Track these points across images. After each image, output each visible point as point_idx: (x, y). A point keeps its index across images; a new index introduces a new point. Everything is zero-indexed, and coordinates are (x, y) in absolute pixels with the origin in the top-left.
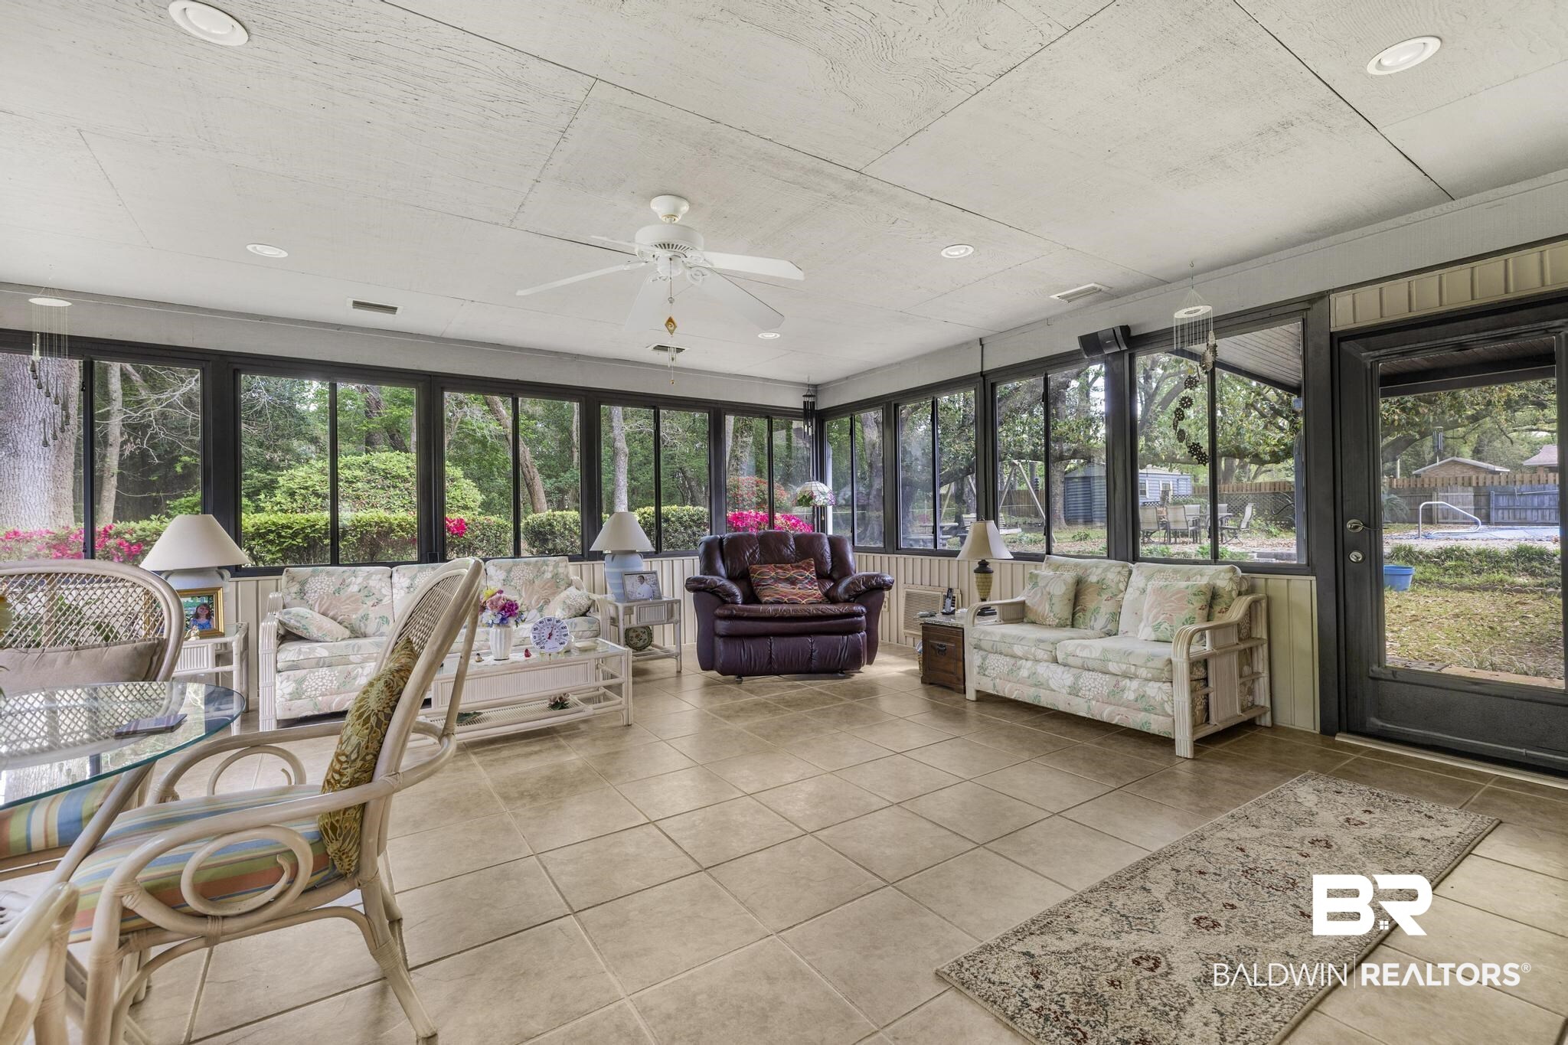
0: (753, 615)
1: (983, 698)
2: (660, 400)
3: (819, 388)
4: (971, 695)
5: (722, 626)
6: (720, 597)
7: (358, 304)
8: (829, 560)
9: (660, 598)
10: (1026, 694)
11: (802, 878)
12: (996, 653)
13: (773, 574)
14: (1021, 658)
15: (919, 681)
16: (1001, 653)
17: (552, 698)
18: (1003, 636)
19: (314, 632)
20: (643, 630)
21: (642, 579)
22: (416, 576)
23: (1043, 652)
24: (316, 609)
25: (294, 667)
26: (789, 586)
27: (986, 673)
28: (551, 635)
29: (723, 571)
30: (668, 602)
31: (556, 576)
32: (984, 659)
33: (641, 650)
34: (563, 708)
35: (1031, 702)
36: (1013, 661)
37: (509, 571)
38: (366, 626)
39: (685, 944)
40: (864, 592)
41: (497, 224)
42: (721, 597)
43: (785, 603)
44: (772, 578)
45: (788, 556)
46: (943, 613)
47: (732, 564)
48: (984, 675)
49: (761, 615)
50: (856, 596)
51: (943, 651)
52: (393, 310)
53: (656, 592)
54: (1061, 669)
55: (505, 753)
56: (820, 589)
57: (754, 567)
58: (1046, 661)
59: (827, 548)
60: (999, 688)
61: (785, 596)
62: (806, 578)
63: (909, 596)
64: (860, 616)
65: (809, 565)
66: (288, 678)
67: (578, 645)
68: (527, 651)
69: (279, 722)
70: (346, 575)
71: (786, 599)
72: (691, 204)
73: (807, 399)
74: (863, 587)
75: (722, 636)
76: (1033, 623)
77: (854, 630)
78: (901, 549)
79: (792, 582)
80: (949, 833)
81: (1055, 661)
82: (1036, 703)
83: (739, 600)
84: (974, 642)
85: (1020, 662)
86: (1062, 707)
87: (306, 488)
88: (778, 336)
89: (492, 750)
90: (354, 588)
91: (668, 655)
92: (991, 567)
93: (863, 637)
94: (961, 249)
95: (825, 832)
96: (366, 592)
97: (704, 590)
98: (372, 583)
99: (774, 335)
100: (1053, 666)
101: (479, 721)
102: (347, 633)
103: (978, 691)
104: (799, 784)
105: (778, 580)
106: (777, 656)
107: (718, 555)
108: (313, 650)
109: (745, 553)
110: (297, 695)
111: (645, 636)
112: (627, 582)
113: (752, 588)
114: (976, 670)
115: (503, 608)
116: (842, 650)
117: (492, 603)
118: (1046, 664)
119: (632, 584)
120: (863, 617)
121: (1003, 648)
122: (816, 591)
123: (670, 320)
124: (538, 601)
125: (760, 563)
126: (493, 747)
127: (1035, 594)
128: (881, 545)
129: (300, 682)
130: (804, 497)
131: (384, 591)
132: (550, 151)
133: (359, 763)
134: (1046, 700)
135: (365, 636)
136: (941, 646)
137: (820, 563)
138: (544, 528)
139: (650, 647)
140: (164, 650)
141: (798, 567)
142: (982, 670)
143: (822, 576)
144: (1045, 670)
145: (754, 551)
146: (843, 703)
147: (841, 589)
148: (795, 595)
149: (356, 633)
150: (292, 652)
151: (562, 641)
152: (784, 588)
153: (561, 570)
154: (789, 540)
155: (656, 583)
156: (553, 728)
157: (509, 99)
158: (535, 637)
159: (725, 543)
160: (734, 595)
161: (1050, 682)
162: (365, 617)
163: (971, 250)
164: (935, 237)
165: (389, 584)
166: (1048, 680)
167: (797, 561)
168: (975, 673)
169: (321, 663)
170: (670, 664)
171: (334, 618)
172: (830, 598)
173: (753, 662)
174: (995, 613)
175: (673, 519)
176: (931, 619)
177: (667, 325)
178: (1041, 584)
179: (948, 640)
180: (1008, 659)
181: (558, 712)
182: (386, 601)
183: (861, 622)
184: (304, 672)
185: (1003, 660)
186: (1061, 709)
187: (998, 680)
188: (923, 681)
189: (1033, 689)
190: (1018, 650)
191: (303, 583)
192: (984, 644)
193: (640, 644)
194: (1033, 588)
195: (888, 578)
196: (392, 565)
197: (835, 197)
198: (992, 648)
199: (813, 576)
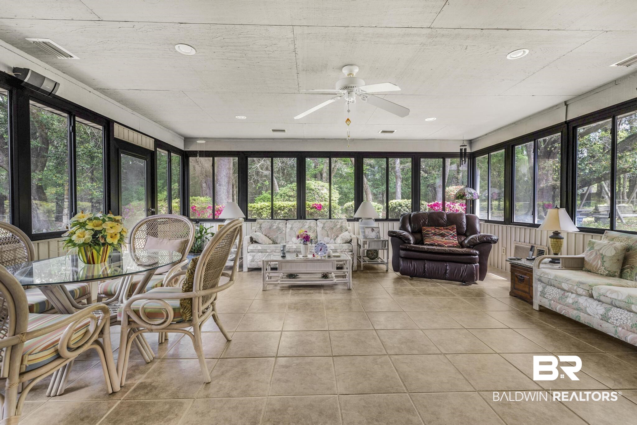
0: (417, 249)
1: (543, 310)
2: (388, 154)
3: (472, 141)
4: (536, 307)
5: (402, 253)
6: (403, 240)
7: (274, 131)
8: (465, 226)
9: (380, 238)
10: (572, 314)
11: (369, 374)
12: (551, 285)
13: (433, 231)
14: (568, 292)
15: (508, 294)
16: (554, 286)
17: (323, 273)
18: (556, 276)
19: (260, 241)
20: (374, 251)
21: (373, 230)
22: (293, 224)
23: (582, 290)
24: (264, 234)
25: (252, 251)
26: (441, 238)
27: (545, 296)
28: (321, 249)
29: (410, 229)
30: (383, 241)
31: (341, 227)
32: (544, 288)
33: (373, 260)
34: (326, 278)
35: (574, 319)
36: (563, 292)
37: (324, 224)
38: (277, 240)
39: (302, 384)
40: (479, 244)
41: (295, 93)
42: (405, 240)
43: (436, 245)
44: (432, 233)
45: (442, 223)
46: (527, 259)
47: (414, 226)
48: (544, 297)
49: (421, 250)
50: (473, 245)
51: (522, 280)
52: (284, 131)
53: (378, 236)
54: (596, 303)
55: (301, 291)
56: (458, 240)
57: (424, 227)
58: (585, 296)
59: (465, 220)
60: (553, 306)
61: (436, 242)
62: (451, 234)
63: (517, 248)
64: (476, 255)
65: (453, 228)
66: (250, 255)
67: (333, 254)
68: (313, 254)
69: (248, 268)
70: (272, 223)
71: (436, 244)
72: (359, 67)
73: (462, 147)
74: (478, 241)
75: (402, 258)
76: (589, 271)
77: (473, 262)
78: (514, 222)
79: (443, 235)
80: (463, 378)
81: (591, 296)
82: (577, 320)
83: (412, 242)
84: (538, 277)
85: (567, 294)
86: (596, 326)
87: (285, 194)
88: (435, 119)
89: (297, 289)
90: (275, 227)
91: (383, 263)
92: (562, 235)
93: (476, 266)
94: (521, 51)
95: (396, 357)
96: (278, 229)
97: (395, 236)
98: (280, 226)
99: (433, 118)
100: (590, 300)
101: (297, 278)
102: (271, 242)
103: (540, 306)
104: (402, 331)
105: (435, 234)
106: (428, 269)
107: (408, 221)
108: (257, 247)
109: (420, 221)
110: (253, 261)
111: (375, 254)
112: (366, 231)
113: (422, 237)
114: (539, 294)
115: (304, 238)
116: (463, 272)
117: (301, 236)
118: (585, 298)
119: (368, 231)
120: (477, 256)
121: (555, 283)
122: (455, 241)
123: (348, 120)
124: (334, 236)
125: (428, 226)
126: (299, 288)
127: (591, 254)
128: (502, 219)
129: (254, 256)
130: (460, 195)
131: (283, 229)
132: (295, 60)
133: (187, 285)
134: (583, 319)
135: (277, 243)
136: (521, 277)
137: (459, 227)
138: (350, 208)
139: (377, 259)
140: (188, 242)
141: (447, 229)
142: (543, 294)
143: (460, 234)
144: (584, 301)
145: (425, 220)
146: (455, 297)
147: (466, 242)
148: (442, 242)
149: (274, 243)
150: (252, 247)
151: (325, 252)
152: (438, 239)
153: (343, 225)
154: (444, 216)
155: (379, 232)
156: (323, 285)
157: (270, 45)
158: (315, 250)
159: (412, 216)
160: (409, 240)
161: (587, 309)
162: (277, 237)
163: (527, 51)
164: (498, 50)
165: (285, 227)
166: (586, 308)
167: (447, 226)
168: (539, 295)
169: (259, 251)
170: (384, 267)
171: (268, 237)
172: (462, 245)
173: (416, 271)
174: (559, 263)
175: (403, 205)
176: (519, 262)
177: (346, 122)
178: (596, 248)
179: (525, 274)
180: (559, 290)
181: (323, 279)
182: (284, 232)
183: (475, 258)
184: (255, 253)
185: (556, 290)
186: (594, 328)
187: (552, 302)
188: (511, 294)
189: (575, 312)
190: (565, 286)
191: (261, 225)
192: (543, 279)
193: (373, 257)
194: (590, 250)
195: (494, 237)
196: (287, 220)
197: (424, 44)
198: (548, 282)
199: (455, 233)
